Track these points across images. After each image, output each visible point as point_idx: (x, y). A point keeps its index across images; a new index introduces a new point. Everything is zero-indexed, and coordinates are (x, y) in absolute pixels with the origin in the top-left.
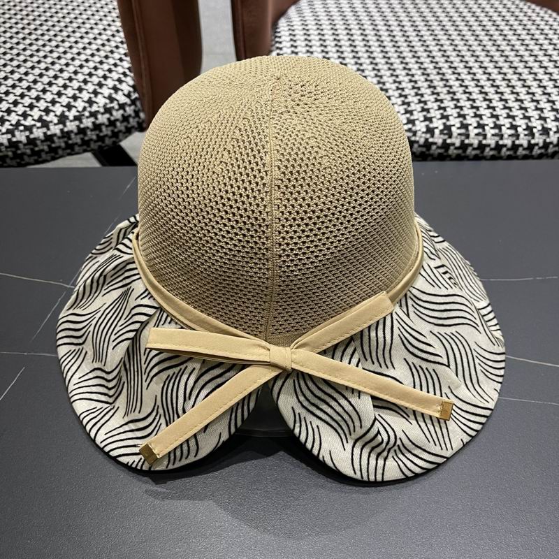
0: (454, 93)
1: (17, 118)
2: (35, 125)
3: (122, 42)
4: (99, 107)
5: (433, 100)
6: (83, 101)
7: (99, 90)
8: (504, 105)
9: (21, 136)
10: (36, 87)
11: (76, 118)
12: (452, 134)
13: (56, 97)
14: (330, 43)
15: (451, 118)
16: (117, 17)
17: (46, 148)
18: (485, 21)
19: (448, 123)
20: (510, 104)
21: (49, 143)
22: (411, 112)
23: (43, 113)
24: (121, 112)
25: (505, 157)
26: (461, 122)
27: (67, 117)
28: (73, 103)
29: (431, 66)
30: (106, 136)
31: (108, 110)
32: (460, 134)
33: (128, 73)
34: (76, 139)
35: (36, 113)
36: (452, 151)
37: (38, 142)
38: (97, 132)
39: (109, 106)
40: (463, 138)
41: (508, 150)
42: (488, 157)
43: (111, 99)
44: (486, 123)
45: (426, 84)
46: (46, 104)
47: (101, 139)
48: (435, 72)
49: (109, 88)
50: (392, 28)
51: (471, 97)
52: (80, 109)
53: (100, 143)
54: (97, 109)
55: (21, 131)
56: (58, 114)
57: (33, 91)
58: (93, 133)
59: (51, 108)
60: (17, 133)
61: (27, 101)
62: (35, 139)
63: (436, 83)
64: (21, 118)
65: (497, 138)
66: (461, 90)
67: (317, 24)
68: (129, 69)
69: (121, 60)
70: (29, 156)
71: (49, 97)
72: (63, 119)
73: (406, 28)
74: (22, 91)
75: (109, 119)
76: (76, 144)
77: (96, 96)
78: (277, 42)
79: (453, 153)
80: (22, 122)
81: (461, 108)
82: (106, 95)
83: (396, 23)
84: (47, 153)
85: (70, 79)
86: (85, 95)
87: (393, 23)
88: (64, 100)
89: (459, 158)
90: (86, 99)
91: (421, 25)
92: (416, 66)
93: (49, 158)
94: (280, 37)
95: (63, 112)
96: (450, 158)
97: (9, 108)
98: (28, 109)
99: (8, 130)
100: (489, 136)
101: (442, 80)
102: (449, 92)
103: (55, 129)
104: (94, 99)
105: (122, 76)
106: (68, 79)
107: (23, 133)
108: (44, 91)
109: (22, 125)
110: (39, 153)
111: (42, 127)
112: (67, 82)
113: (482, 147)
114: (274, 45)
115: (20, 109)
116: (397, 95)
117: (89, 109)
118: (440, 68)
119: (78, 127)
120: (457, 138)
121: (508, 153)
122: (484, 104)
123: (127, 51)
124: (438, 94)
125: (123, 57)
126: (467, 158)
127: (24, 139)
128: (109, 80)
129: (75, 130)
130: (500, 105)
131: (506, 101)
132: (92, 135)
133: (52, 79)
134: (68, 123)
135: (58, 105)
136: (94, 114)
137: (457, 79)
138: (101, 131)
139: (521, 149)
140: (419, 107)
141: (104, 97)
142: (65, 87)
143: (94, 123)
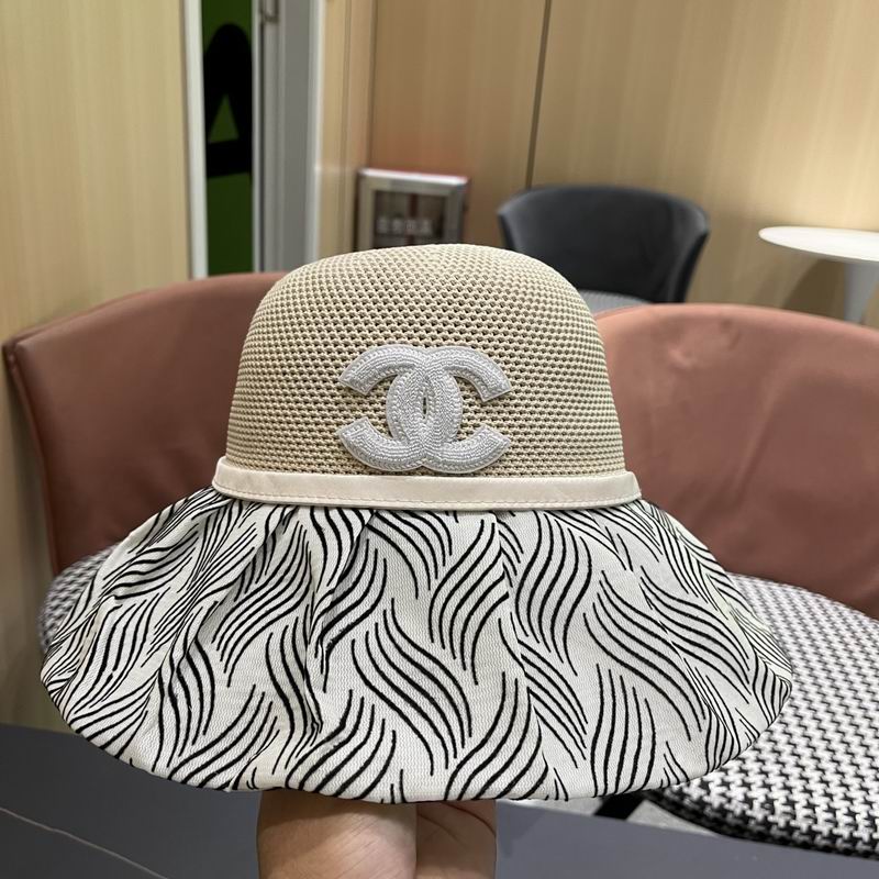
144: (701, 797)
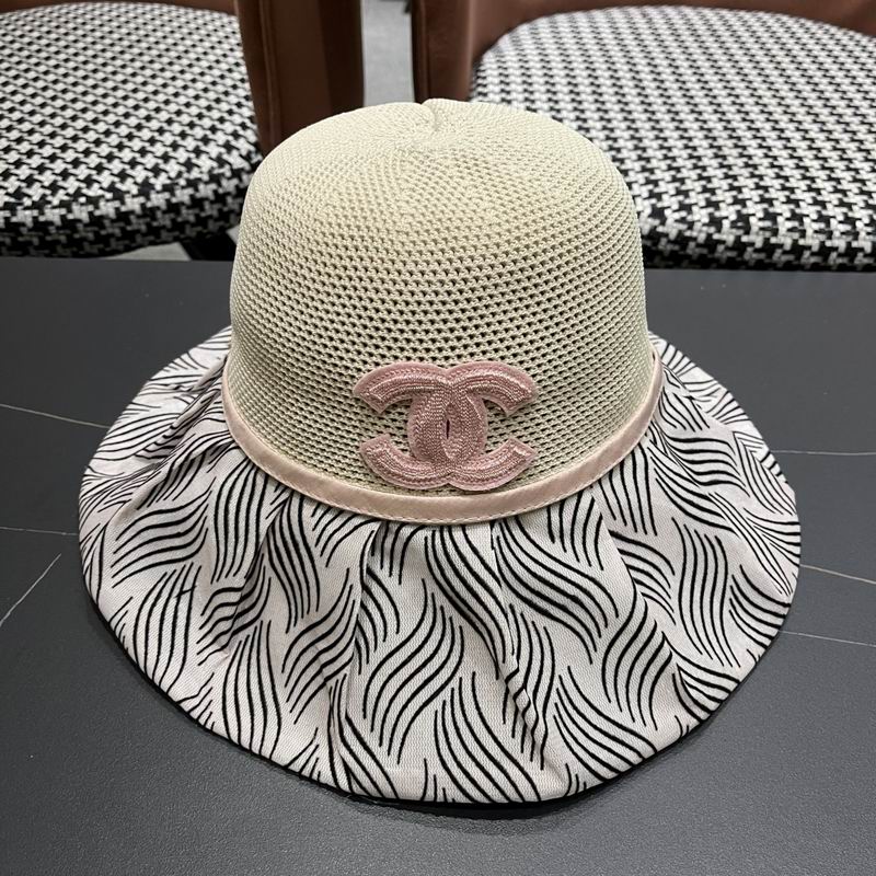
0: (755, 167)
1: (77, 184)
2: (103, 196)
3: (242, 81)
4: (201, 172)
5: (721, 176)
6: (178, 163)
7: (203, 148)
8: (835, 187)
9: (80, 212)
10: (108, 140)
11: (166, 188)
12: (750, 228)
13: (137, 155)
14: (562, 88)
15: (749, 203)
16: (238, 44)
17: (117, 232)
18: (807, 63)
19: (745, 211)
20: (845, 185)
21: (122, 224)
22: (686, 194)
23: (116, 179)
24: (235, 181)
25: (834, 268)
26: (765, 210)
27: (152, 187)
28: (162, 166)
29: (720, 126)
30: (210, 217)
31: (215, 178)
32: (762, 229)
33: (249, 124)
34: (164, 220)
35: (106, 179)
36: (749, 254)
37: (107, 222)
38: (197, 211)
39: (216, 172)
40: (768, 234)
41: (840, 255)
42: (808, 267)
43: (221, 161)
44: (805, 212)
45: (710, 152)
46: (121, 166)
47: (201, 221)
48: (725, 134)
49: (218, 145)
50: (660, 69)
51: (782, 174)
52: (173, 175)
53: (199, 228)
54: (199, 176)
55: (82, 204)
56: (139, 180)
57: (104, 146)
58: (191, 211)
59: (129, 172)
60: (75, 207)
61: (93, 160)
62: (102, 217)
63: (726, 151)
64: (83, 185)
65: (822, 237)
66: (766, 162)
67: (542, 60)
68: (251, 118)
69: (239, 105)
70: (91, 243)
71: (127, 155)
72: (146, 189)
73: (681, 70)
74: (87, 145)
75: (215, 192)
76: (164, 227)
77: (198, 156)
78: (479, 85)
79: (752, 258)
80: (85, 191)
81: (766, 189)
82: (214, 155)
83: (666, 63)
84: (118, 239)
85: (161, 131)
86: (182, 155)
87: (661, 61)
88: (150, 161)
89: (760, 266)
90: (182, 160)
91: (705, 66)
92: (696, 126)
93: (121, 248)
94: (484, 78)
95: (147, 178)
96: (746, 265)
97: (66, 170)
98: (94, 172)
99: (62, 201)
100: (809, 232)
101: (736, 146)
102: (747, 165)
103: (133, 203)
104: (194, 161)
105: (238, 128)
106: (158, 131)
107: (84, 208)
108: (120, 147)
109: (84, 195)
110: (106, 239)
111: (114, 199)
112: (156, 134)
113: (797, 250)
114: (474, 89)
115: (82, 172)
116: (665, 167)
117: (186, 175)
118: (734, 130)
119: (168, 201)
120: (757, 234)
121: (840, 261)
122: (803, 185)
123: (249, 93)
124: (729, 167)
125: (243, 101)
126: (773, 267)
127: (85, 217)
128: (219, 134)
129: (164, 207)
130: (829, 186)
131: (838, 180)
132: (188, 214)
133: (133, 130)
134: (153, 196)
135: (139, 168)
136: (193, 184)
137: (761, 146)
138: (202, 209)
139: (860, 255)
140: (698, 186)
141: (211, 158)
142: (152, 141)
143: (192, 197)
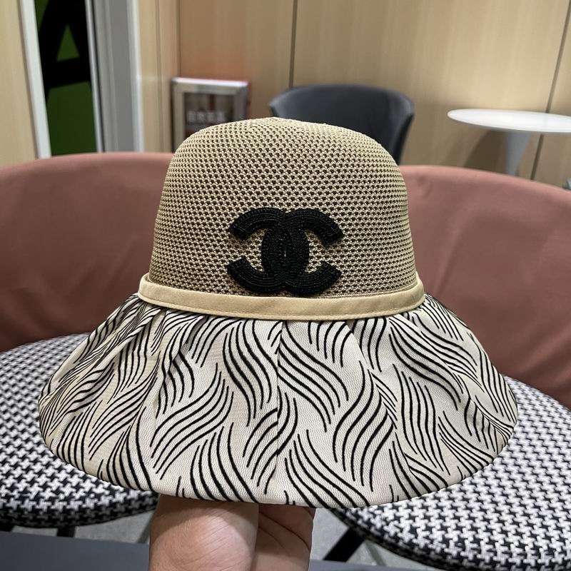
144: (411, 540)
